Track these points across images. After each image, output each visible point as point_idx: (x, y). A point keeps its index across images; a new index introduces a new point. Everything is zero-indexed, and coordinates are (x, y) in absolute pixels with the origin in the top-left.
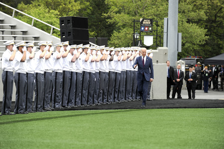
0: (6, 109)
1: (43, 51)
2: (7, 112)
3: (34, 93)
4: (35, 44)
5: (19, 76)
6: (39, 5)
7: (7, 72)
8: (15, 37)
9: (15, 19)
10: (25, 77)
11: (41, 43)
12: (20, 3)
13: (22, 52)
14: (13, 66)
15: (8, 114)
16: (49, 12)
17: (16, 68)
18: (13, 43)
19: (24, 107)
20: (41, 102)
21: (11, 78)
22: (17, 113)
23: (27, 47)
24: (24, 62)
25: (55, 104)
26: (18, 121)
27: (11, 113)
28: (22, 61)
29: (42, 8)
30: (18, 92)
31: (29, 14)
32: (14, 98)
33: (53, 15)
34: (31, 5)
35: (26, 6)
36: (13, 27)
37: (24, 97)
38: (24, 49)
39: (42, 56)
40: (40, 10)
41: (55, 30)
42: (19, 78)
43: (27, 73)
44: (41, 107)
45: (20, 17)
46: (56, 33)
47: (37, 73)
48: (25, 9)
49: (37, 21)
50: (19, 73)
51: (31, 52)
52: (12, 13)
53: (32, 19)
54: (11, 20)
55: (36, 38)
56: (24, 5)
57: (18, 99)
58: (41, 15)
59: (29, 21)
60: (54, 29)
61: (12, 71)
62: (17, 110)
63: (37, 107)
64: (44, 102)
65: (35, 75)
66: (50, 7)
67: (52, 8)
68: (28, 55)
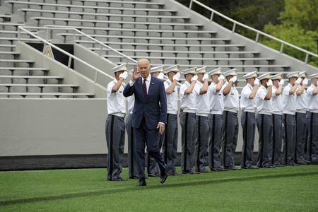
0: (247, 162)
1: (293, 85)
2: (248, 165)
3: (283, 141)
4: (284, 77)
5: (263, 118)
6: (292, 25)
7: (247, 112)
8: (258, 68)
9: (259, 44)
12: (267, 23)
13: (267, 87)
14: (255, 106)
15: (249, 168)
16: (305, 33)
17: (259, 108)
18: (255, 75)
19: (270, 159)
20: (291, 152)
21: (252, 121)
22: (261, 167)
23: (273, 80)
24: (269, 99)
25: (310, 155)
26: (262, 177)
27: (253, 166)
28: (267, 99)
29: (296, 30)
30: (261, 140)
31: (279, 38)
32: (256, 148)
33: (310, 38)
34: (281, 26)
35: (275, 27)
36: (256, 55)
37: (269, 146)
38: (270, 83)
39: (292, 91)
40: (292, 31)
41: (312, 58)
42: (262, 121)
43: (273, 115)
44: (292, 159)
45: (267, 42)
46: (314, 61)
47: (286, 115)
48: (273, 31)
49: (289, 46)
50: (263, 115)
51: (277, 87)
52: (256, 37)
53: (281, 43)
54: (254, 46)
55: (286, 69)
56: (271, 25)
57: (262, 148)
58: (294, 39)
59: (277, 48)
60: (310, 56)
61: (253, 111)
62: (261, 162)
63: (286, 160)
65: (283, 117)
66: (306, 27)
67: (309, 29)
68: (274, 90)
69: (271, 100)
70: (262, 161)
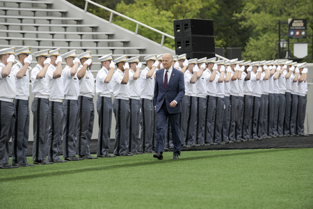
0: (103, 150)
1: (151, 68)
2: (105, 153)
3: (140, 127)
4: (141, 59)
5: (120, 104)
6: (145, 5)
7: (103, 97)
8: (113, 50)
9: (113, 24)
10: (127, 106)
11: (148, 57)
12: (120, 2)
13: (123, 70)
14: (111, 91)
15: (106, 156)
16: (159, 13)
17: (116, 93)
18: (111, 58)
19: (127, 146)
20: (149, 139)
21: (108, 107)
22: (118, 155)
23: (130, 64)
24: (126, 83)
25: (168, 142)
26: (120, 166)
27: (109, 155)
28: (124, 83)
29: (149, 9)
30: (119, 126)
31: (132, 18)
32: (113, 135)
33: (164, 18)
34: (134, 5)
35: (128, 6)
36: (110, 36)
37: (126, 133)
38: (126, 66)
39: (150, 74)
40: (146, 11)
41: (167, 39)
42: (119, 106)
43: (130, 100)
44: (150, 146)
45: (120, 22)
46: (169, 43)
47: (143, 99)
48: (126, 10)
49: (143, 27)
50: (120, 100)
51: (135, 70)
52: (109, 17)
53: (136, 24)
54: (108, 26)
55: (142, 51)
56: (124, 4)
57: (119, 135)
58: (148, 19)
59: (132, 27)
60: (165, 37)
61: (109, 96)
62: (118, 150)
63: (144, 147)
64: (153, 140)
65: (141, 102)
66: (160, 7)
67: (163, 9)
68: (131, 74)
69: (128, 84)
70: (119, 148)
